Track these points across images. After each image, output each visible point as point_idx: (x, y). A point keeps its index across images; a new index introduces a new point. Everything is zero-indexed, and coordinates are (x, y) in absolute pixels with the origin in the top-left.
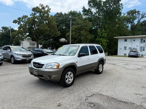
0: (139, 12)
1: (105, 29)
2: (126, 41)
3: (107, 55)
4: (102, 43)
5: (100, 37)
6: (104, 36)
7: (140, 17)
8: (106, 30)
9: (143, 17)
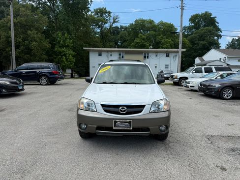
0: (109, 13)
1: (69, 33)
2: (100, 55)
3: (70, 77)
4: (66, 56)
5: (63, 46)
6: (68, 45)
7: (112, 21)
8: (71, 35)
9: (114, 22)
